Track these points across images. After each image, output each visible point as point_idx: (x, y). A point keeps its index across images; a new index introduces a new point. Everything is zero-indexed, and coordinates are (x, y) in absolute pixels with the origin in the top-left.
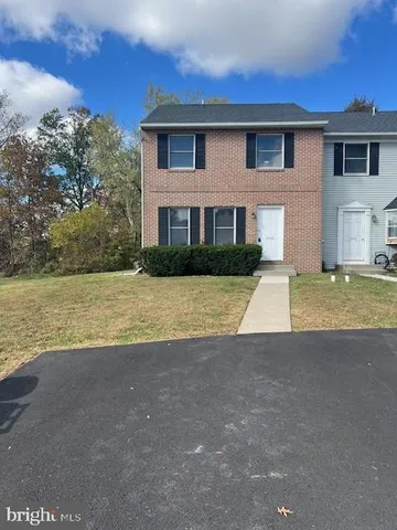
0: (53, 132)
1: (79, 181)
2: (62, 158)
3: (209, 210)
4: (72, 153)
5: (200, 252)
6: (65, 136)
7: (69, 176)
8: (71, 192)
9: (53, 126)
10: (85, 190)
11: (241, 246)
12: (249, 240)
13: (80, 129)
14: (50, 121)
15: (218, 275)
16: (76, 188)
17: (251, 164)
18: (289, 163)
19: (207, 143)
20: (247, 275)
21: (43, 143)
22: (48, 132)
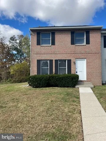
0: (13, 42)
1: (21, 55)
2: (16, 49)
3: (56, 61)
4: (18, 47)
5: (53, 77)
6: (17, 43)
7: (17, 54)
8: (18, 58)
9: (13, 40)
10: (22, 58)
11: (69, 75)
12: (73, 72)
13: (21, 41)
14: (13, 39)
15: (61, 87)
16: (20, 57)
17: (73, 43)
18: (88, 42)
19: (56, 36)
20: (73, 87)
21: (11, 45)
22: (12, 42)
